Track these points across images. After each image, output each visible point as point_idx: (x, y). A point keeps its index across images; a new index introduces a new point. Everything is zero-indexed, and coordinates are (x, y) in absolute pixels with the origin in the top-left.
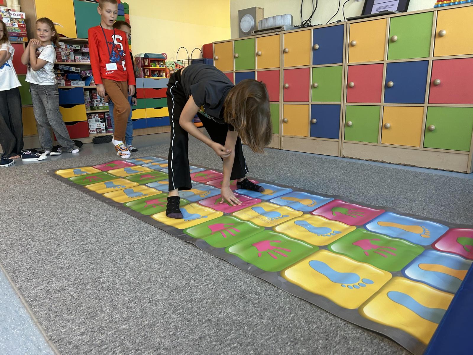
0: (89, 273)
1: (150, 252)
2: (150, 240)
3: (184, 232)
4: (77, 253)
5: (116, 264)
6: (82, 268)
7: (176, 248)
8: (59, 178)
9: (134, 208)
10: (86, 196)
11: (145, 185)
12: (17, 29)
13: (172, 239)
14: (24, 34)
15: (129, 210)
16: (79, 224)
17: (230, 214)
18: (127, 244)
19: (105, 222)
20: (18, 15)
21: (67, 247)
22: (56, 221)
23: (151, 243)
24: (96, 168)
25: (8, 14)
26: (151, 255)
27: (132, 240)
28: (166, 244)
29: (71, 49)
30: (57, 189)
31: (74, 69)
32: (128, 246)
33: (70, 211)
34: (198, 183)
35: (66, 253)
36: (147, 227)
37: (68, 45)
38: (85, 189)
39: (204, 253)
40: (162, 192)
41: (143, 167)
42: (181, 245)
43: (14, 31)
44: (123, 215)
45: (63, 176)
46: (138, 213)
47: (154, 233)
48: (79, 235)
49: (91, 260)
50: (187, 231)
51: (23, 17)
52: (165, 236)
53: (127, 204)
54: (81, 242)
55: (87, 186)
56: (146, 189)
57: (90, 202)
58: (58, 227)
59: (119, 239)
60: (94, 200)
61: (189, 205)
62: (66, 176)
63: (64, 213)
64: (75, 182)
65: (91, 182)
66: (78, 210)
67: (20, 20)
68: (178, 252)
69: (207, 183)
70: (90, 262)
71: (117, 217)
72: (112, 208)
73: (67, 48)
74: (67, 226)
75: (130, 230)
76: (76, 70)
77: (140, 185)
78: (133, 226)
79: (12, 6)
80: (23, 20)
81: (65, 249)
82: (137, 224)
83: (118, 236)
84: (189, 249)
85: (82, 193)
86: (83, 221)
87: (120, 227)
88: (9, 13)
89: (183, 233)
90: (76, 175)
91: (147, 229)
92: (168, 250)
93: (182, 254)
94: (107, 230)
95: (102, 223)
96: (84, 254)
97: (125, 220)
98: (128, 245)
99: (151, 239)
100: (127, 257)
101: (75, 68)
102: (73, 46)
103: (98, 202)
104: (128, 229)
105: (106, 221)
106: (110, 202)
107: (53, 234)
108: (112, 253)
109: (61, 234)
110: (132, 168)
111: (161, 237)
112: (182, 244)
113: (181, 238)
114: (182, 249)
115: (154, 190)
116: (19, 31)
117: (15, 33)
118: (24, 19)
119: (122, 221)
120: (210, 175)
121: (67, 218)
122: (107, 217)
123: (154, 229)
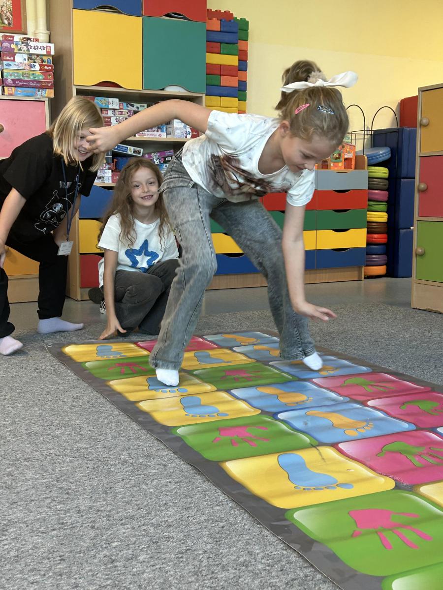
0: (50, 580)
1: (196, 553)
2: (205, 524)
3: (287, 515)
4: (42, 529)
5: (113, 569)
6: (39, 567)
7: (260, 556)
8: (66, 360)
9: (191, 441)
10: (103, 403)
11: (228, 391)
12: (38, 73)
13: (256, 529)
14: (49, 83)
15: (178, 444)
16: (70, 462)
17: (413, 488)
18: (153, 525)
19: (123, 464)
20: (42, 48)
21: (28, 510)
22: (28, 448)
23: (205, 532)
24: (142, 347)
25: (25, 47)
26: (197, 563)
27: (164, 517)
28: (238, 541)
29: (129, 111)
30: (54, 383)
31: (130, 150)
32: (152, 530)
33: (61, 431)
34: (348, 399)
35: (22, 525)
36: (207, 491)
37: (125, 104)
38: (107, 388)
39: (325, 582)
40: (260, 411)
41: (234, 351)
42: (272, 549)
43: (32, 77)
44: (165, 453)
45: (75, 357)
46: (197, 454)
47: (218, 508)
48: (60, 488)
49: (65, 551)
50: (297, 515)
51: (50, 52)
52: (242, 520)
53: (180, 431)
54: (60, 503)
55: (111, 383)
56: (228, 402)
57: (106, 418)
58: (27, 463)
59: (139, 509)
60: (117, 412)
61: (314, 449)
62: (78, 359)
63: (49, 434)
64: (93, 372)
65: (122, 375)
66: (78, 431)
67: (45, 58)
68: (260, 566)
69: (370, 403)
70: (60, 556)
71: (149, 456)
72: (145, 435)
73: (122, 109)
74: (44, 463)
75: (168, 492)
76: (135, 152)
77: (218, 390)
78: (177, 483)
79: (35, 34)
80: (51, 58)
81: (23, 515)
82: (187, 480)
83: (139, 502)
84: (289, 563)
85: (98, 395)
86: (80, 456)
87: (149, 482)
88: (27, 45)
89: (285, 520)
90: (99, 358)
91: (205, 495)
92: (238, 557)
93: (269, 572)
94: (121, 484)
95: (115, 465)
96: (55, 532)
97: (165, 465)
98: (152, 528)
99: (207, 520)
100: (141, 558)
101: (132, 148)
102: (133, 106)
103: (122, 418)
104: (164, 489)
105: (124, 462)
106: (146, 421)
107: (13, 477)
108: (114, 542)
109: (27, 480)
110: (211, 352)
111: (231, 519)
112: (275, 546)
113: (276, 531)
114: (273, 559)
115: (243, 405)
116: (41, 78)
117: (33, 82)
118: (53, 56)
119: (157, 467)
120: (379, 384)
121: (50, 446)
122: (129, 454)
123: (221, 498)
